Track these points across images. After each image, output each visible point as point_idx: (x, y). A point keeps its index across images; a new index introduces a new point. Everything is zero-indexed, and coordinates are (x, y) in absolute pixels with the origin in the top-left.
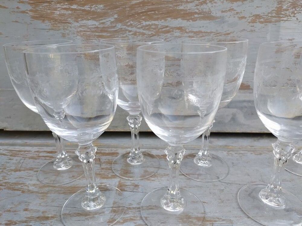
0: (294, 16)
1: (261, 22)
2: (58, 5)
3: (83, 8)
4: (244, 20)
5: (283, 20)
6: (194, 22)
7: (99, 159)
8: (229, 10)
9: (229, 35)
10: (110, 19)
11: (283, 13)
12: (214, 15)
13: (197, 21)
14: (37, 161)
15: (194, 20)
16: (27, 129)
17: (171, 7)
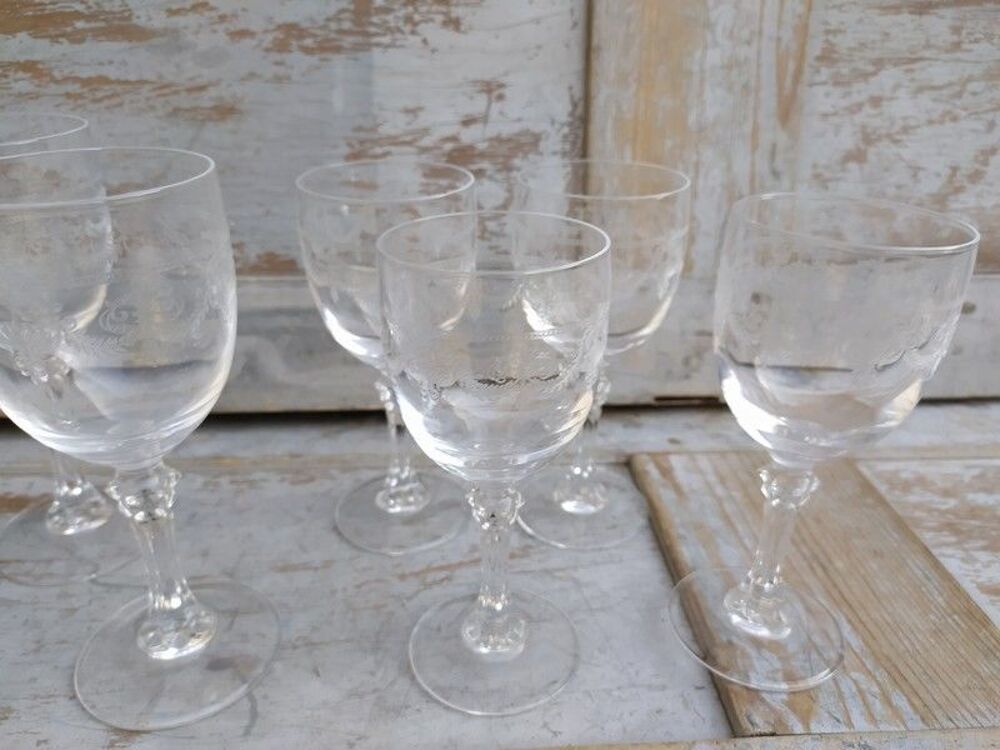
0: (413, 33)
1: (307, 51)
4: (248, 42)
5: (378, 45)
6: (77, 47)
8: (194, 8)
9: (204, 93)
11: (375, 19)
12: (142, 22)
13: (85, 46)
15: (77, 38)
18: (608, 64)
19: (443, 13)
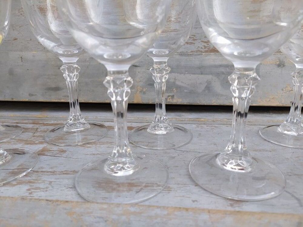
7: (37, 129)
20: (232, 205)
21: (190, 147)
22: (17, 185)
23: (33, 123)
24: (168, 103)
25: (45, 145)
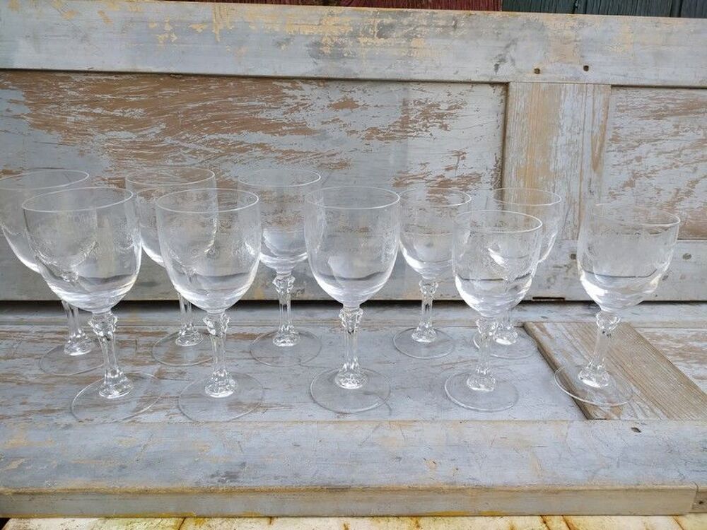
0: (426, 131)
1: (381, 139)
2: (73, 108)
3: (112, 113)
4: (355, 135)
5: (410, 136)
6: (282, 137)
7: (136, 341)
8: (333, 121)
9: (335, 157)
10: (154, 130)
11: (410, 126)
12: (311, 127)
13: (286, 136)
14: (42, 345)
15: (283, 134)
16: (25, 298)
17: (246, 115)
18: (513, 144)
19: (440, 123)
20: (338, 417)
21: (318, 361)
22: (153, 412)
23: (127, 333)
24: (294, 299)
25: (159, 366)
